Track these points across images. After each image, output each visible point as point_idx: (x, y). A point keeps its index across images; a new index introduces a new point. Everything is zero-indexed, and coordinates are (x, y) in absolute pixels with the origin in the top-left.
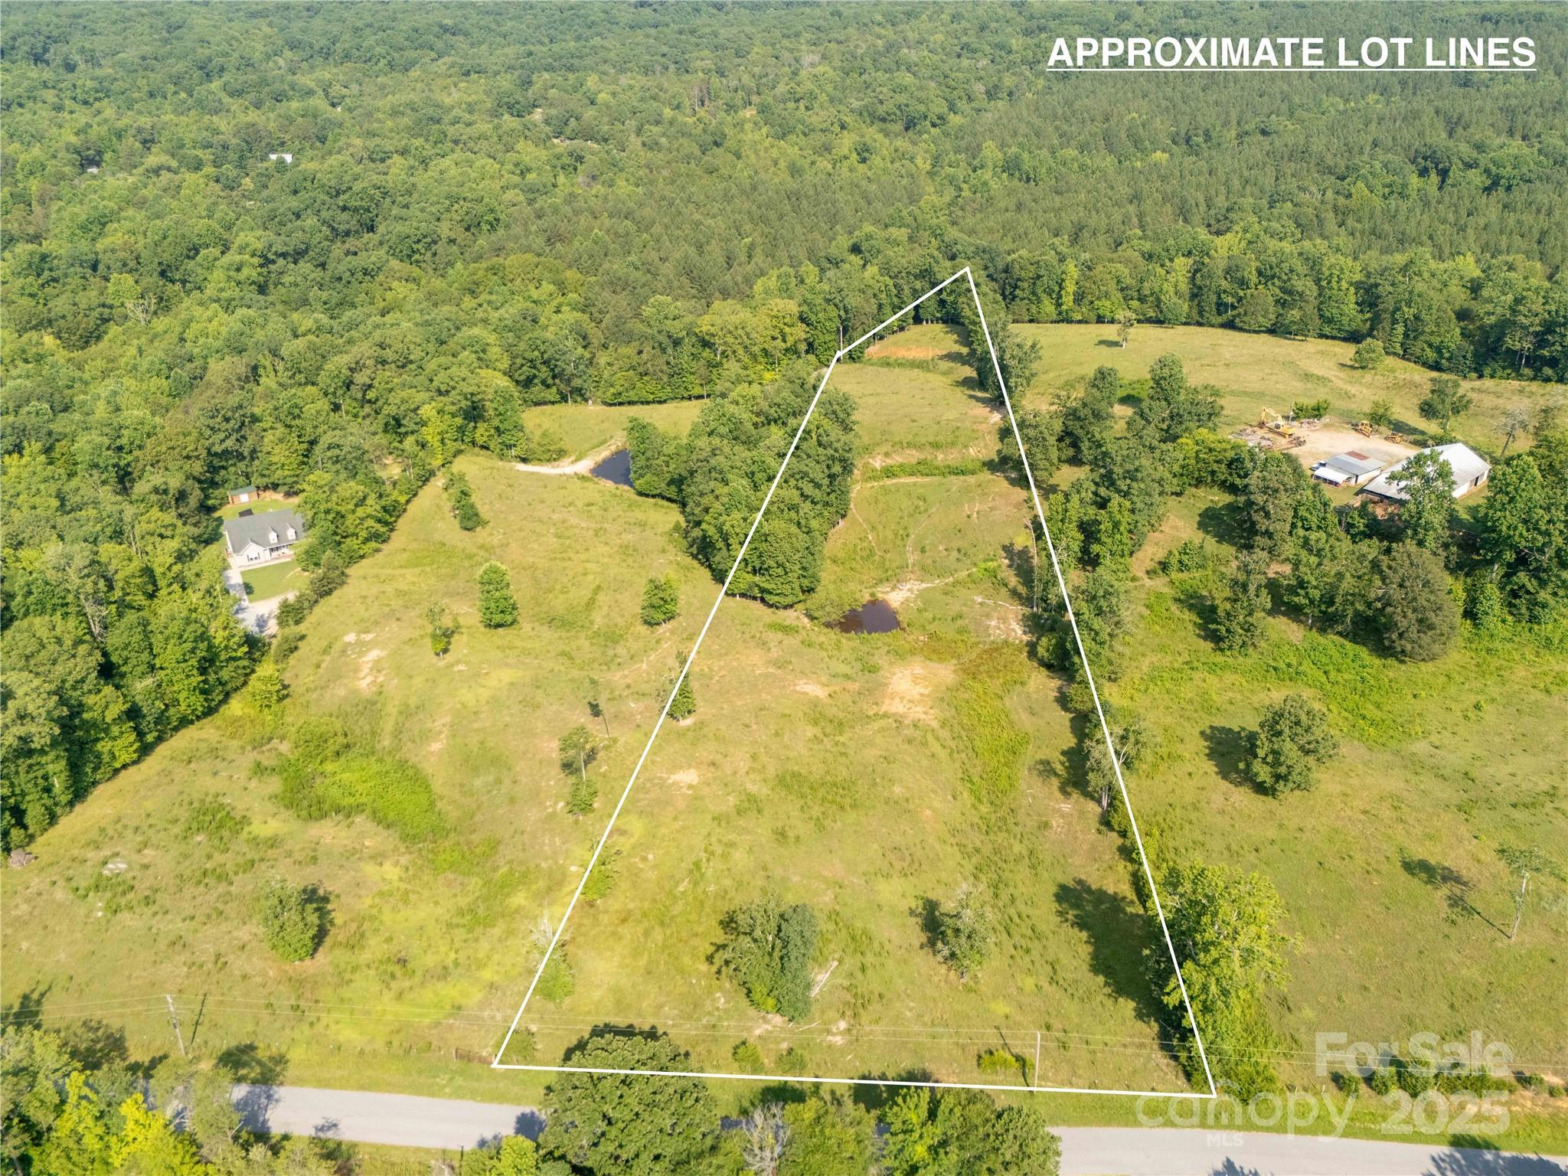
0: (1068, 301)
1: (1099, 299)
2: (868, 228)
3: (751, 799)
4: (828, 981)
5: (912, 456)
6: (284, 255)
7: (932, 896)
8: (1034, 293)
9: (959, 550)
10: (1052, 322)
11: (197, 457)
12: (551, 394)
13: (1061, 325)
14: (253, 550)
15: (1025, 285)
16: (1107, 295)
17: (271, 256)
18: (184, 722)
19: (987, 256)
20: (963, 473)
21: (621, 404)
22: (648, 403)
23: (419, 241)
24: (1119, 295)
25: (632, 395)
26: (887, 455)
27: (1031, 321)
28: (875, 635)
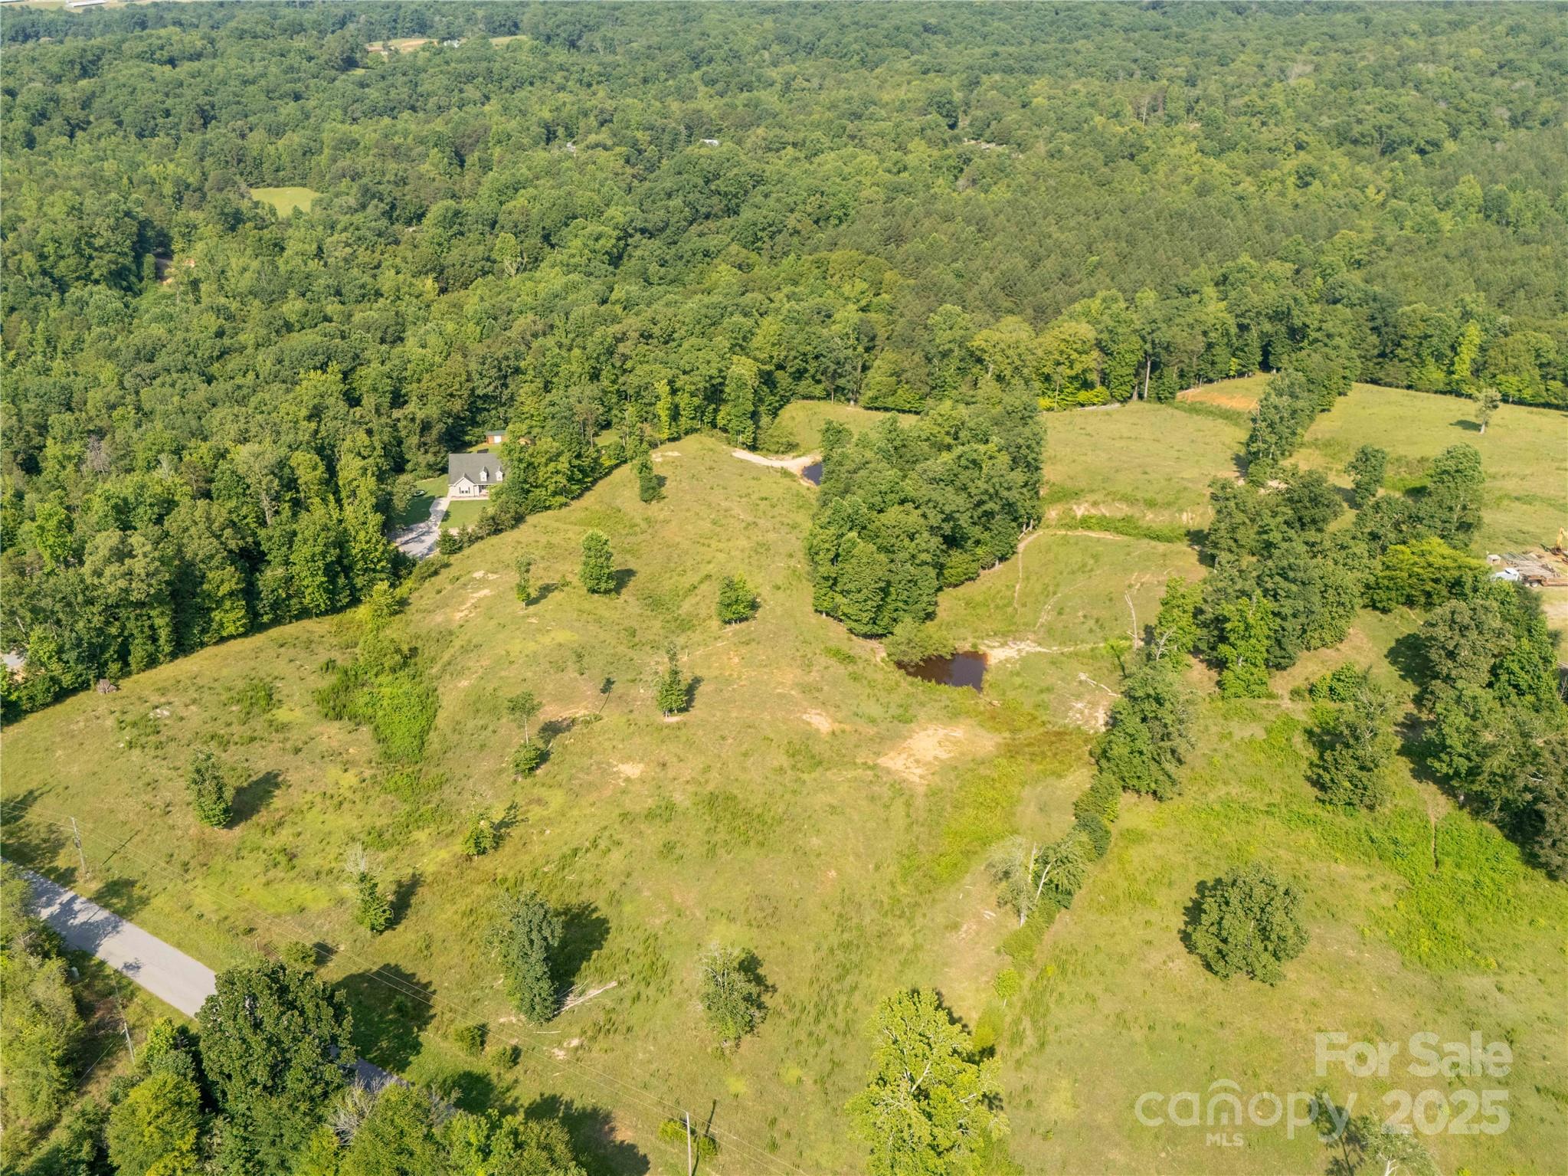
0: (1463, 369)
1: (1504, 372)
2: (1245, 259)
3: (670, 807)
4: (595, 997)
5: (1122, 510)
6: (643, 231)
7: (759, 954)
8: (1418, 355)
9: (1097, 621)
10: (1436, 392)
11: (460, 397)
12: (818, 390)
13: (1448, 397)
14: (465, 484)
15: (1408, 343)
16: (1516, 369)
17: (630, 231)
18: (304, 613)
19: (1377, 305)
20: (1158, 538)
21: (877, 409)
22: (904, 412)
23: (764, 229)
24: (1537, 372)
25: (890, 402)
26: (1095, 504)
27: (1409, 387)
28: (942, 686)
